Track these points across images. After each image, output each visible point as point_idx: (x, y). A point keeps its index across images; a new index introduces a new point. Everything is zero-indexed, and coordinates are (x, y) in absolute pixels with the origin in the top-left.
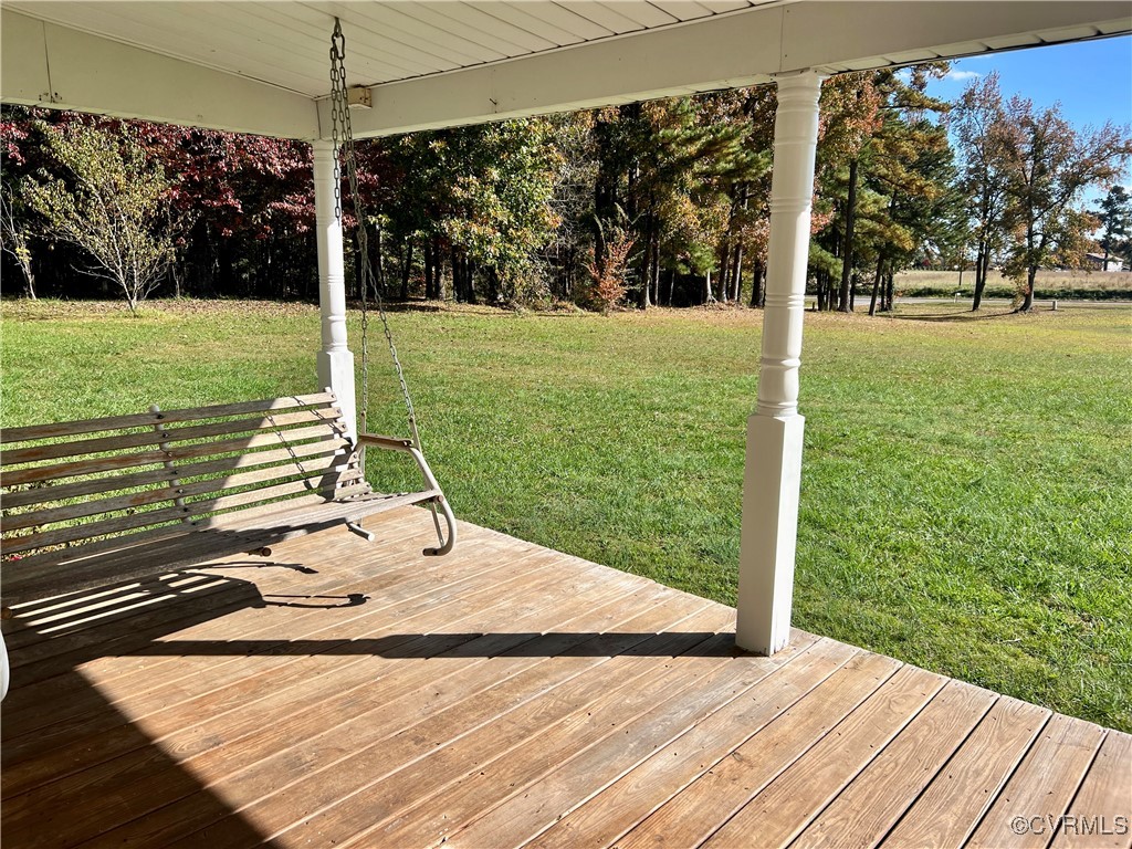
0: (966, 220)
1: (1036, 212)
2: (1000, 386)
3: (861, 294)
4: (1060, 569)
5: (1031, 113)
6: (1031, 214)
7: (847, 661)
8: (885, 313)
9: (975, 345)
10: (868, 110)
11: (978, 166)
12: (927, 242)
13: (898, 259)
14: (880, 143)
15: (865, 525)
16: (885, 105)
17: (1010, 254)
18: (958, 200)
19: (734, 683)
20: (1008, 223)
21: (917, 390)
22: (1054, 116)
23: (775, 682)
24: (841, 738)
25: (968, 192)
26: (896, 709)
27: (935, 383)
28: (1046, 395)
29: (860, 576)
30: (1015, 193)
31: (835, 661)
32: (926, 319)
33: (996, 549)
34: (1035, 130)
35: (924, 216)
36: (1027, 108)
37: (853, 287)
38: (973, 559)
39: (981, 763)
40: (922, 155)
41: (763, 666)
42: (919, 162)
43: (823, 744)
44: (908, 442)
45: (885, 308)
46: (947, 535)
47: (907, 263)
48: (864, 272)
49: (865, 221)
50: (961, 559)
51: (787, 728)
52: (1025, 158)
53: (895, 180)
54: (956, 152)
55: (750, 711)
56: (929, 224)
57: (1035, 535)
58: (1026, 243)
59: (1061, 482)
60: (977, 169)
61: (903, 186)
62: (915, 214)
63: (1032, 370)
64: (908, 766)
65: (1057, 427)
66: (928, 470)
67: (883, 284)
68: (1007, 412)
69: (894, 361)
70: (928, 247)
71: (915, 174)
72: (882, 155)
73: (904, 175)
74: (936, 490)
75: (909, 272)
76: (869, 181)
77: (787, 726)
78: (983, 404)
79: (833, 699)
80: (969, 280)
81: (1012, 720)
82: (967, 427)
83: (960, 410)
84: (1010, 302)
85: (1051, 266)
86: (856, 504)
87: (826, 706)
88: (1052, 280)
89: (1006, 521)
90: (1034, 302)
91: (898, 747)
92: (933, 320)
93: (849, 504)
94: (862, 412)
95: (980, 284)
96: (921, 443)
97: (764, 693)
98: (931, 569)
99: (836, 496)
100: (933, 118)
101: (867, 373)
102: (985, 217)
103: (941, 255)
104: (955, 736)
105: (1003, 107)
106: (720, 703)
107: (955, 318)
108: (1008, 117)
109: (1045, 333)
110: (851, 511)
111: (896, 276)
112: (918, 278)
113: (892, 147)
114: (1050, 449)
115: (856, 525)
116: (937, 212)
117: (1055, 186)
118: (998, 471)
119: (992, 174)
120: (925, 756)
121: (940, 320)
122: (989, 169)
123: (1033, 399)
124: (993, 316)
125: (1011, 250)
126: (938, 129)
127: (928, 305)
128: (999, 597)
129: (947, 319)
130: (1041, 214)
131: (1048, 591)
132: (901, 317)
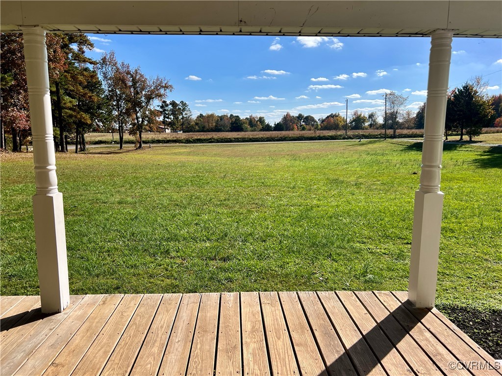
0: (111, 111)
1: (138, 109)
2: (137, 178)
3: (70, 144)
4: (172, 244)
5: (130, 69)
6: (136, 110)
7: (100, 302)
8: (83, 152)
9: (124, 163)
10: (60, 60)
11: (112, 89)
12: (96, 120)
13: (85, 128)
14: (69, 76)
15: (93, 244)
16: (68, 58)
17: (131, 126)
18: (107, 102)
19: (46, 331)
20: (128, 113)
21: (104, 183)
22: (138, 71)
23: (67, 323)
24: (104, 335)
25: (110, 100)
26: (125, 314)
27: (111, 179)
28: (154, 180)
29: (95, 267)
30: (129, 101)
31: (94, 304)
32: (101, 154)
33: (148, 242)
34: (132, 76)
35: (93, 109)
36: (128, 67)
37: (66, 141)
38: (140, 248)
39: (162, 323)
40: (88, 82)
41: (59, 318)
42: (87, 85)
43: (96, 341)
44: (104, 206)
45: (83, 150)
46: (128, 240)
47: (89, 130)
48: (70, 134)
49: (67, 110)
50: (135, 249)
51: (77, 341)
52: (130, 87)
53: (78, 92)
54: (103, 82)
55: (56, 341)
56: (96, 113)
57: (161, 233)
58: (136, 121)
59: (166, 211)
60: (112, 90)
61: (82, 96)
62: (90, 108)
63: (147, 171)
64: (135, 336)
65: (160, 191)
66: (115, 216)
67: (80, 139)
68: (142, 188)
69: (91, 172)
70: (98, 123)
71: (87, 91)
72: (70, 81)
73: (82, 91)
74: (120, 223)
75: (91, 134)
76: (66, 92)
77: (77, 340)
78: (132, 186)
79: (97, 320)
80: (117, 137)
81: (169, 302)
82: (127, 196)
83: (123, 189)
84: (134, 145)
85: (147, 131)
86: (87, 236)
87: (94, 324)
88: (148, 136)
89: (150, 230)
90: (143, 145)
91: (129, 329)
92: (105, 154)
93: (84, 236)
94: (82, 195)
95: (121, 138)
96: (110, 205)
97: (62, 331)
98: (125, 255)
99: (77, 234)
100: (91, 67)
101: (80, 178)
102: (119, 110)
103: (104, 126)
104: (150, 317)
105: (119, 66)
106: (39, 343)
107: (114, 153)
108: (121, 70)
109: (149, 157)
110: (85, 239)
111: (86, 135)
112: (95, 136)
113: (74, 77)
114: (159, 200)
115: (88, 245)
116: (99, 108)
117: (143, 99)
118: (143, 211)
119: (119, 93)
120: (141, 329)
121: (108, 154)
122: (117, 91)
123: (150, 182)
124: (128, 151)
125: (131, 124)
126: (93, 72)
127: (101, 147)
128: (153, 260)
129: (110, 153)
130: (140, 110)
131: (169, 253)
132: (90, 153)
